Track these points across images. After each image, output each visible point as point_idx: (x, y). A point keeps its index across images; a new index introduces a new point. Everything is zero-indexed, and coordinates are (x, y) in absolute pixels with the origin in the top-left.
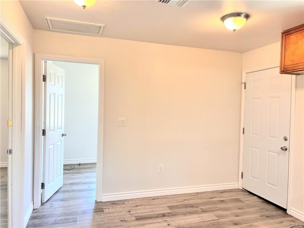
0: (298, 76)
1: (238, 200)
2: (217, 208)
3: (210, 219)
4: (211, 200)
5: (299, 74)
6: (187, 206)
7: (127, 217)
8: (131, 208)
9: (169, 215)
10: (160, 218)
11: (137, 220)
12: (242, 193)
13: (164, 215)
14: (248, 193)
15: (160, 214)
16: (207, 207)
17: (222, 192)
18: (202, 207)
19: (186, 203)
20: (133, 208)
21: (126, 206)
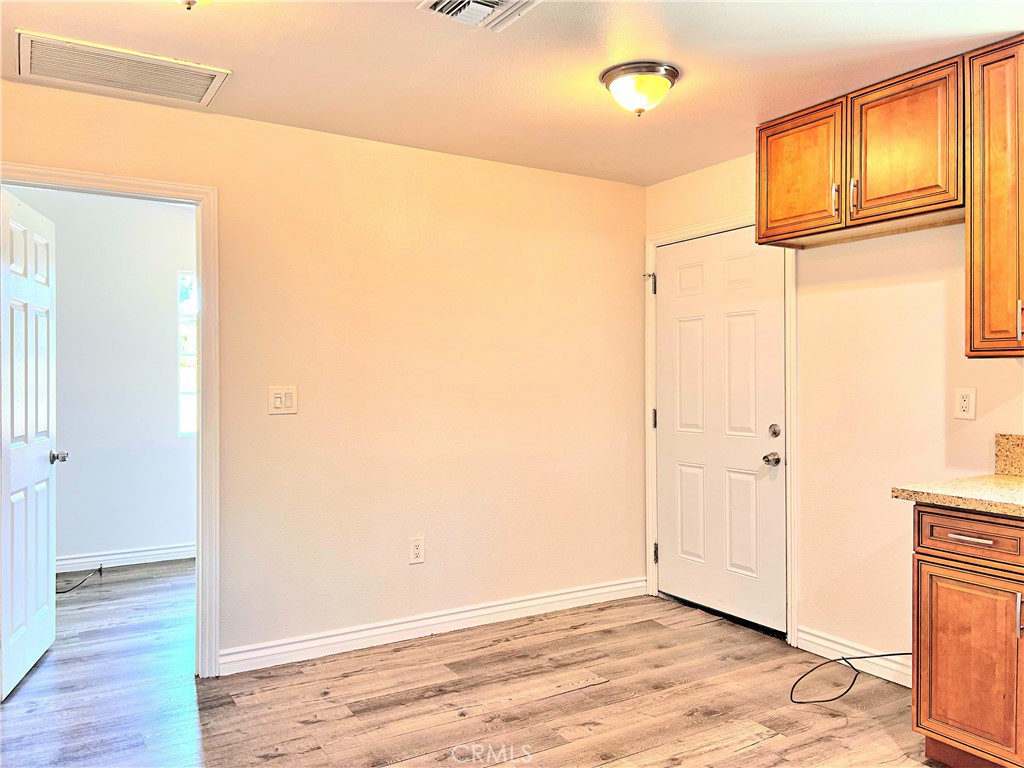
0: (801, 251)
1: (652, 624)
2: (597, 651)
3: (583, 684)
4: (575, 632)
5: (803, 247)
6: (505, 657)
7: (322, 709)
8: (330, 684)
9: (457, 687)
10: (431, 699)
11: (356, 713)
12: (657, 604)
13: (441, 691)
14: (675, 604)
15: (428, 689)
16: (566, 652)
17: (602, 610)
18: (551, 656)
19: (503, 650)
20: (336, 683)
21: (310, 678)
